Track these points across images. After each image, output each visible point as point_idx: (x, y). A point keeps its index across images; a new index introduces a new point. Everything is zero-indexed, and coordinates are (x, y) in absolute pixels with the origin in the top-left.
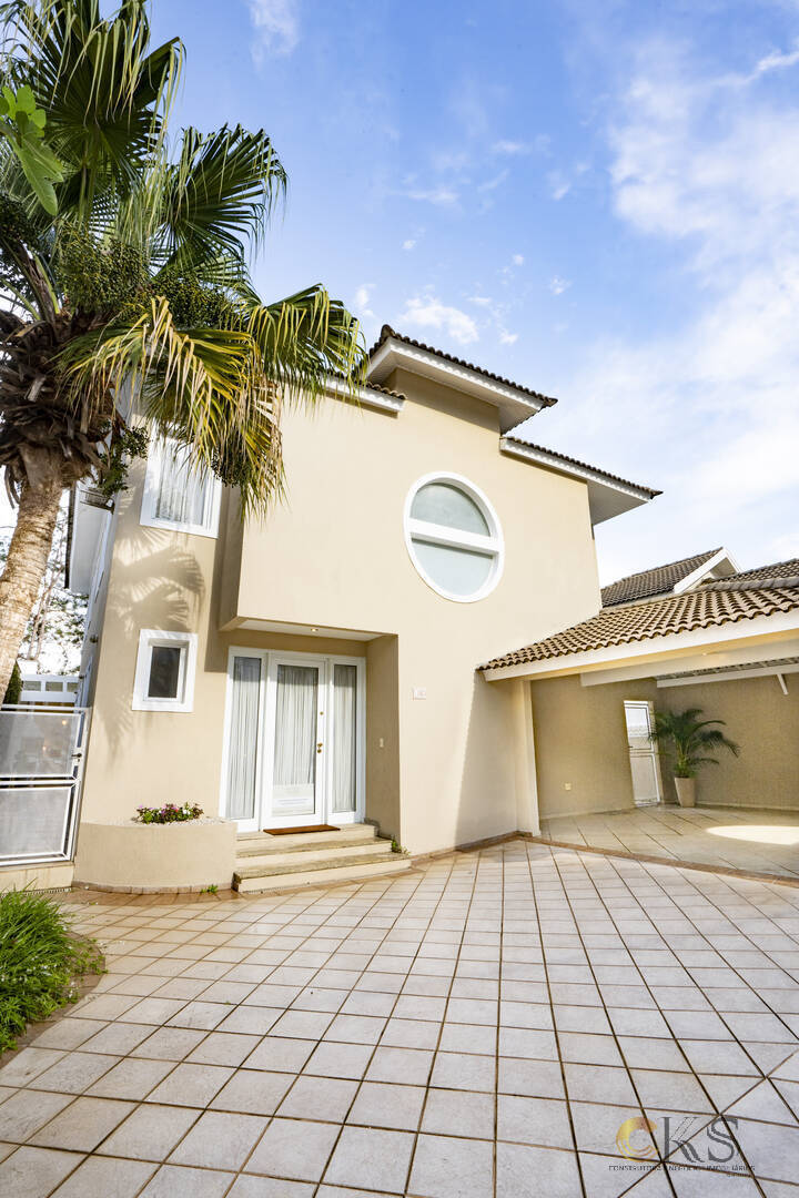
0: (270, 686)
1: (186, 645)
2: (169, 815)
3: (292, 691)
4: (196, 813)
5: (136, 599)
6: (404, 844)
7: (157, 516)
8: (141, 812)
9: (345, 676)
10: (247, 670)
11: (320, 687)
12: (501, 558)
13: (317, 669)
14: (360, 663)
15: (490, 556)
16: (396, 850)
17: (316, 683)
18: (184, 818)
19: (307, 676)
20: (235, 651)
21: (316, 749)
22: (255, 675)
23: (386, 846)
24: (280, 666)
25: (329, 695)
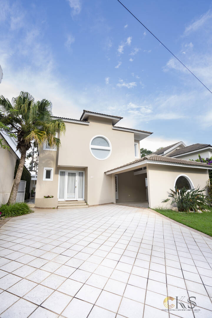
0: (66, 177)
1: (52, 170)
2: (48, 197)
3: (71, 177)
4: (53, 197)
5: (43, 163)
6: (88, 203)
7: (46, 148)
8: (44, 197)
9: (81, 174)
10: (63, 174)
11: (76, 176)
12: (111, 151)
13: (75, 173)
14: (84, 172)
15: (109, 150)
16: (87, 204)
17: (75, 176)
18: (50, 197)
19: (74, 175)
20: (60, 171)
21: (75, 187)
22: (64, 175)
23: (86, 204)
24: (68, 173)
25: (77, 178)
